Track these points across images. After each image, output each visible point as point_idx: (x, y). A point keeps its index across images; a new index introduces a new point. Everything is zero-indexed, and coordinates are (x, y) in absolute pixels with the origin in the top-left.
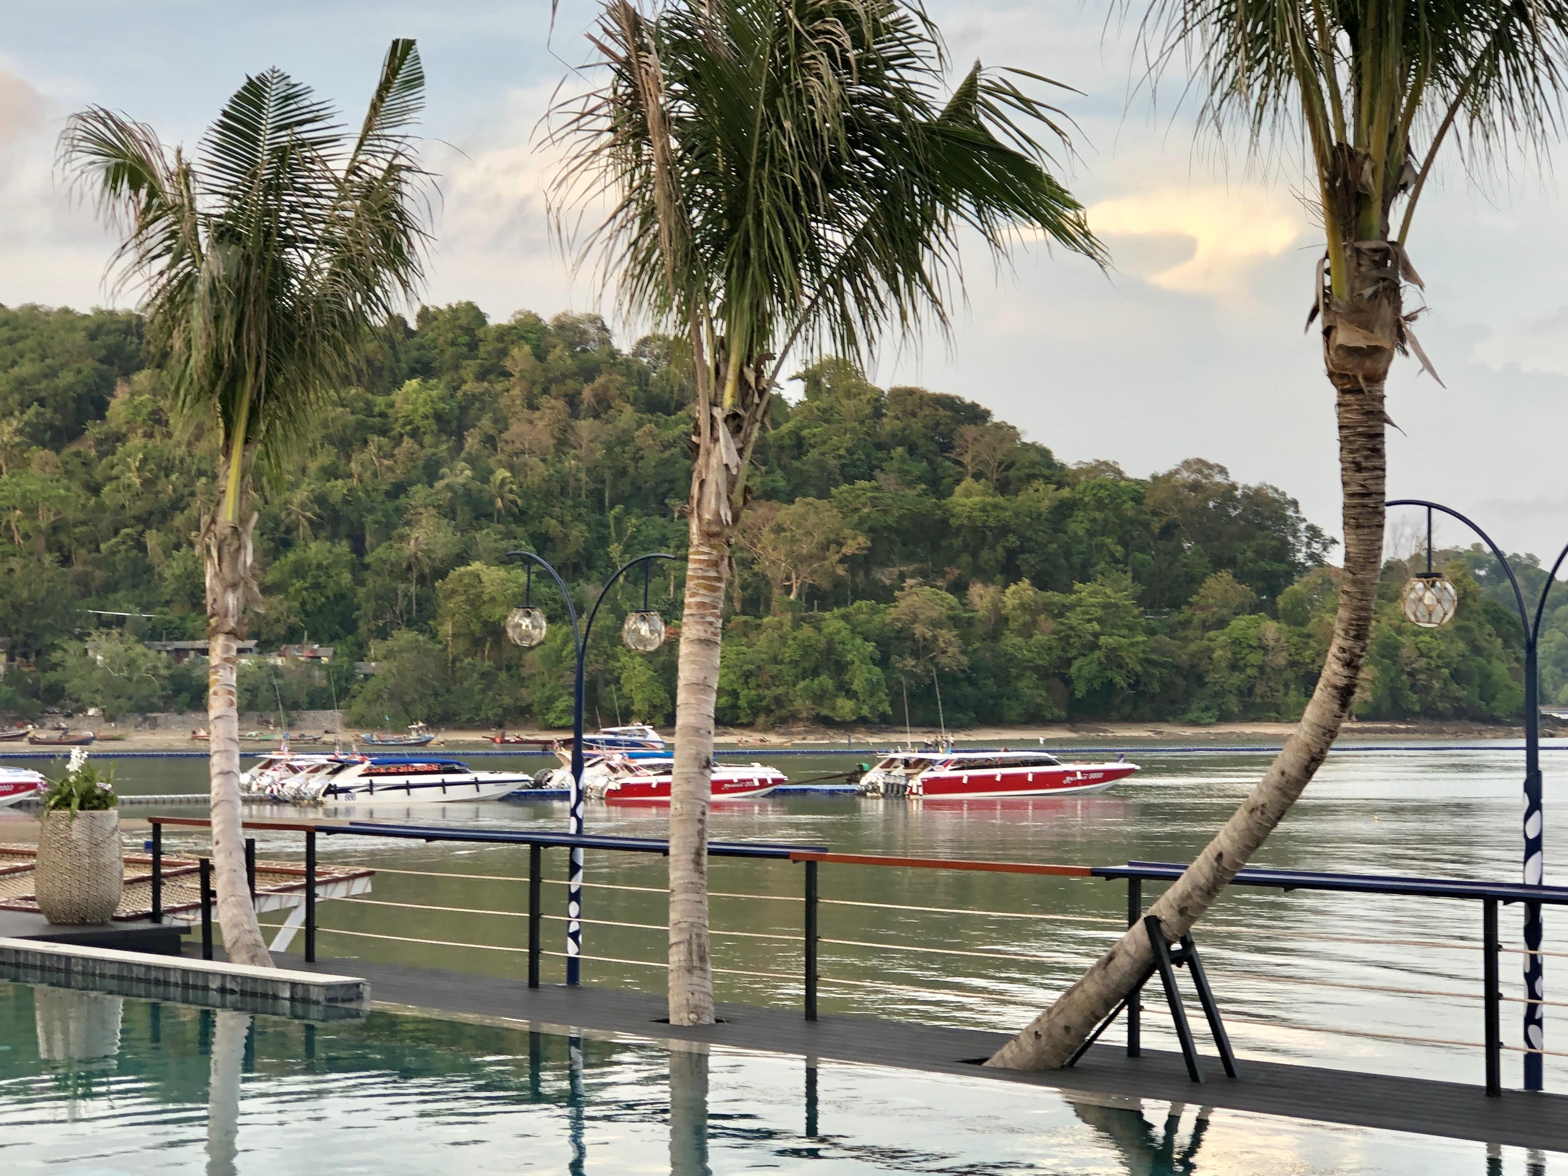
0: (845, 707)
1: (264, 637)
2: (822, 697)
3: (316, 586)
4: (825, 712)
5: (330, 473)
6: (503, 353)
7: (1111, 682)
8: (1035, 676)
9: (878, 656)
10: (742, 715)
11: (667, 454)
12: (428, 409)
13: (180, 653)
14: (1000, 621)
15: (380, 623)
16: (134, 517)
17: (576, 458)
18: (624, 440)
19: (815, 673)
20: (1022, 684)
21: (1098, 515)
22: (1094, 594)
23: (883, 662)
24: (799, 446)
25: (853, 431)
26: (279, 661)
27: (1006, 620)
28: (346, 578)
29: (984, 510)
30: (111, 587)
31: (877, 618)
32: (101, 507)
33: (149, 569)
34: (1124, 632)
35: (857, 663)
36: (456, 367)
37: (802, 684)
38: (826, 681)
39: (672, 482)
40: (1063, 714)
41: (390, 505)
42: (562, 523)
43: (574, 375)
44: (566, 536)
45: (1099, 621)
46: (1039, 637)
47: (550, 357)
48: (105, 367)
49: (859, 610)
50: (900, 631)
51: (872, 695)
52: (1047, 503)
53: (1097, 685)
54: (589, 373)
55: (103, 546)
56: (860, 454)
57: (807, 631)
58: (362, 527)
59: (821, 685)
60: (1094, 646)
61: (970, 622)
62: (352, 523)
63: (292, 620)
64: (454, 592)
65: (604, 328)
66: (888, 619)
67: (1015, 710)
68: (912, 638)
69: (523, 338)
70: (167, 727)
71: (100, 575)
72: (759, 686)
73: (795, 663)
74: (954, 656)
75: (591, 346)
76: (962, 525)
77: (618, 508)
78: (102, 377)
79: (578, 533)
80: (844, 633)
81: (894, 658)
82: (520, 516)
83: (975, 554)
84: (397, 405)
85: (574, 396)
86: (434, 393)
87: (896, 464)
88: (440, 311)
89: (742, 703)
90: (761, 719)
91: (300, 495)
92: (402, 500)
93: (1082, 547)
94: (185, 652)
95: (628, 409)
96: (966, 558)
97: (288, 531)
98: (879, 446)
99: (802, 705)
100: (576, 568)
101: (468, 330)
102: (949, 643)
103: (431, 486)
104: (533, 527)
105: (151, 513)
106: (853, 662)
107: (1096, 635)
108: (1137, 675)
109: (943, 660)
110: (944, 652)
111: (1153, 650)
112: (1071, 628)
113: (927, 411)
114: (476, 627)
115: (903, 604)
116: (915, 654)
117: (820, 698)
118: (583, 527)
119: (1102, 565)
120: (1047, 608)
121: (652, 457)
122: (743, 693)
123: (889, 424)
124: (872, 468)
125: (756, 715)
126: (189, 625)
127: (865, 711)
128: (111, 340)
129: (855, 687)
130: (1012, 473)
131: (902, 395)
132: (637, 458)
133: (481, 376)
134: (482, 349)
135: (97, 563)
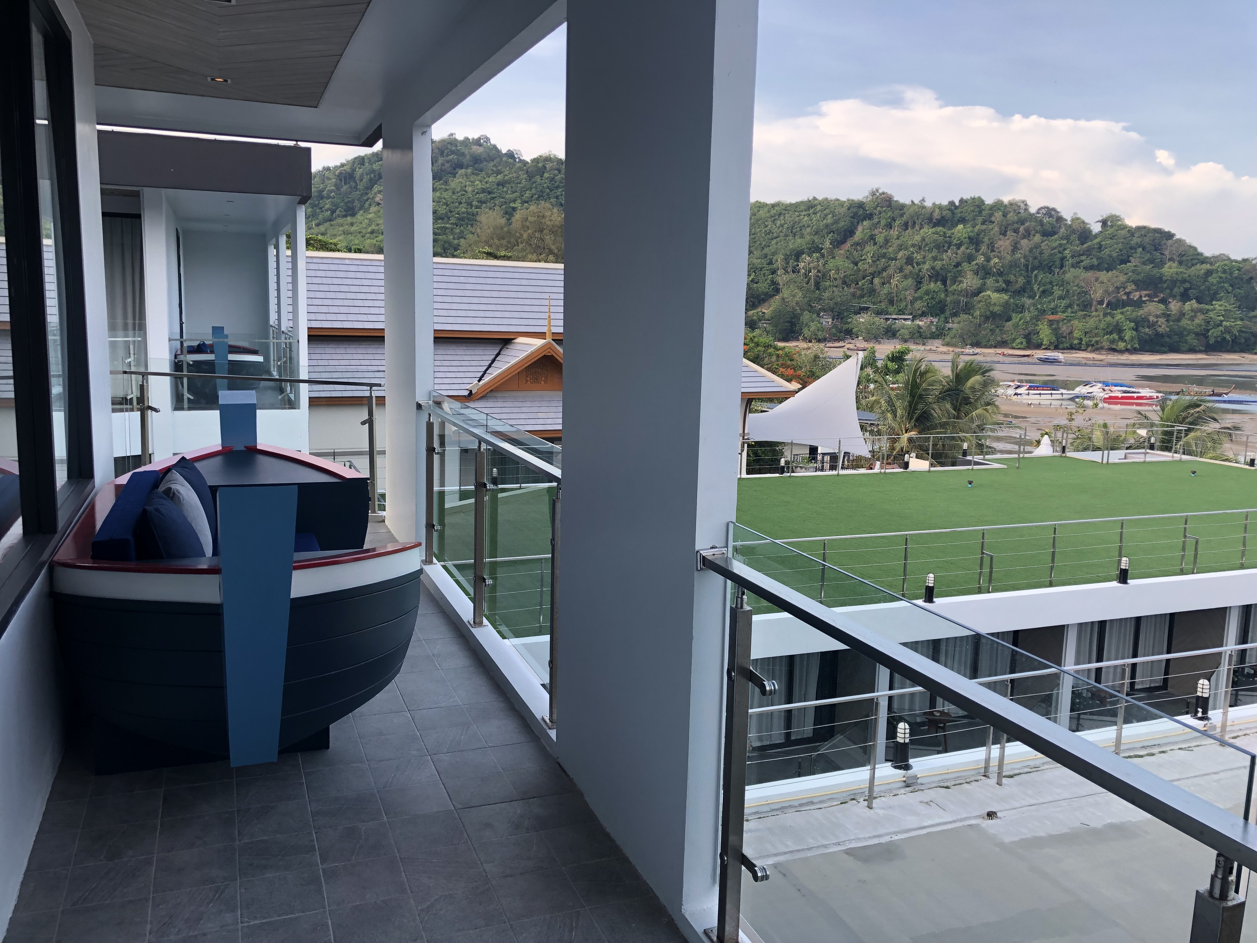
0: (1121, 345)
1: (914, 314)
2: (1113, 341)
3: (932, 298)
4: (1114, 347)
5: (935, 259)
6: (991, 215)
7: (1225, 338)
8: (1194, 335)
9: (1135, 327)
10: (1083, 346)
11: (1053, 251)
12: (966, 236)
13: (887, 319)
14: (1182, 314)
15: (954, 311)
16: (870, 273)
17: (1020, 253)
18: (1037, 246)
19: (1111, 333)
20: (1189, 338)
21: (1223, 275)
22: (1221, 306)
23: (1136, 329)
24: (1100, 247)
25: (1122, 243)
26: (921, 323)
27: (1184, 315)
28: (943, 296)
29: (1177, 274)
30: (862, 296)
31: (1134, 314)
32: (859, 270)
33: (874, 290)
34: (1233, 320)
35: (1127, 330)
36: (974, 220)
37: (1106, 337)
38: (1115, 336)
39: (1054, 261)
40: (1203, 349)
41: (955, 270)
42: (1015, 276)
43: (1017, 223)
44: (1017, 281)
45: (1223, 316)
46: (1197, 321)
47: (1009, 216)
48: (853, 219)
49: (1127, 311)
50: (1145, 318)
51: (1132, 341)
52: (1203, 271)
53: (1219, 339)
54: (1022, 222)
55: (860, 283)
56: (1124, 251)
57: (1109, 318)
58: (946, 277)
59: (1113, 337)
60: (1220, 325)
61: (1169, 315)
62: (943, 276)
63: (924, 309)
64: (980, 301)
65: (1026, 205)
66: (1139, 314)
67: (1185, 347)
68: (1148, 321)
69: (999, 209)
70: (884, 344)
71: (859, 292)
72: (1090, 337)
73: (1104, 330)
74: (1164, 328)
75: (1022, 211)
76: (1168, 279)
77: (1036, 272)
78: (852, 223)
79: (1021, 281)
80: (1123, 319)
81: (1141, 328)
82: (1000, 274)
83: (1171, 290)
84: (955, 234)
85: (1016, 230)
86: (969, 230)
87: (1138, 255)
88: (968, 199)
89: (1083, 342)
90: (1090, 348)
91: (926, 266)
92: (960, 268)
93: (1214, 288)
94: (889, 319)
95: (1038, 235)
96: (1168, 291)
97: (921, 278)
98: (1131, 248)
99: (1106, 344)
100: (1019, 291)
101: (979, 206)
102: (1162, 323)
103: (970, 264)
104: (1005, 278)
105: (875, 272)
106: (1125, 330)
107: (1222, 321)
108: (1235, 335)
109: (1160, 329)
110: (1160, 326)
111: (1243, 327)
112: (1211, 318)
113: (1150, 234)
114: (988, 313)
115: (1146, 310)
116: (1149, 327)
117: (1113, 342)
118: (1023, 278)
119: (1222, 294)
120: (1201, 311)
121: (1047, 252)
122: (1084, 339)
123: (1135, 240)
124: (1129, 257)
125: (1087, 347)
126: (889, 310)
127: (1129, 347)
128: (855, 210)
129: (1126, 338)
130: (1184, 258)
131: (1139, 228)
132: (1041, 253)
133: (983, 223)
134: (984, 213)
135: (858, 288)
